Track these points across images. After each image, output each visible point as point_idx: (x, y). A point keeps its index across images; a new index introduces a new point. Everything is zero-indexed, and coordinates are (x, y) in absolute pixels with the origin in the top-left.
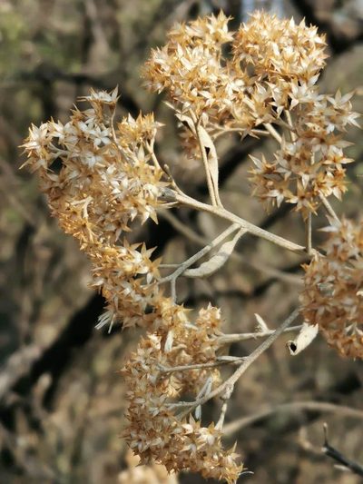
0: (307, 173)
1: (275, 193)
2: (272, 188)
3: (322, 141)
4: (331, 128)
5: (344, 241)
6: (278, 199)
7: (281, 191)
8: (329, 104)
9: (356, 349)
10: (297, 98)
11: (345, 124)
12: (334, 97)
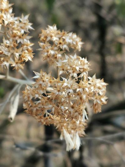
0: (17, 52)
1: (5, 63)
2: (3, 61)
3: (20, 37)
4: (23, 32)
5: (44, 81)
6: (7, 65)
7: (7, 61)
8: (20, 21)
9: (50, 121)
10: (6, 20)
11: (28, 29)
12: (21, 18)
